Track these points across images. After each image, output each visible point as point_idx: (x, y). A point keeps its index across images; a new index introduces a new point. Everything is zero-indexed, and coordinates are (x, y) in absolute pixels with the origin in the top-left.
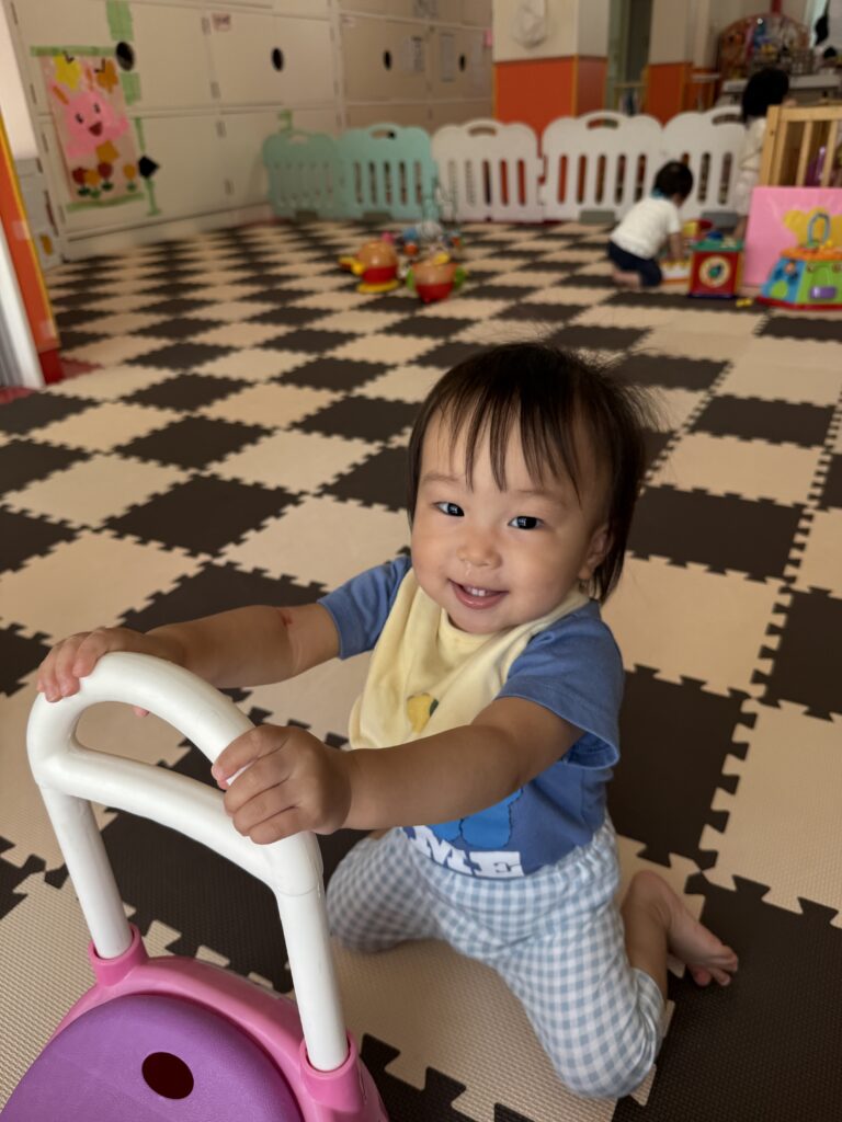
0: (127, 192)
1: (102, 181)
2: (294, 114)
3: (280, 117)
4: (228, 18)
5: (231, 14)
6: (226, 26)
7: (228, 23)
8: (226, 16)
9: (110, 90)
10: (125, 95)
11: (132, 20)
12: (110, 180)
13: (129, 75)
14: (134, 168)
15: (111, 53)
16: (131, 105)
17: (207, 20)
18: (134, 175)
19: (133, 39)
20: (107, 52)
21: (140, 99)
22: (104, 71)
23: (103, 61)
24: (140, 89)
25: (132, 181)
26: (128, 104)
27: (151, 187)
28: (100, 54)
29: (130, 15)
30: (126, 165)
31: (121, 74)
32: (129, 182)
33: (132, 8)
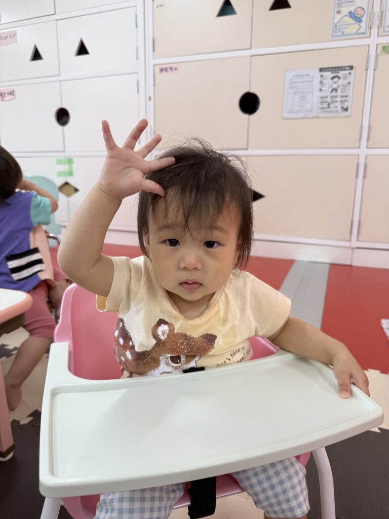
2: (75, 159)
3: (59, 162)
4: (13, 91)
5: (15, 88)
6: (10, 97)
7: (13, 94)
8: (11, 90)
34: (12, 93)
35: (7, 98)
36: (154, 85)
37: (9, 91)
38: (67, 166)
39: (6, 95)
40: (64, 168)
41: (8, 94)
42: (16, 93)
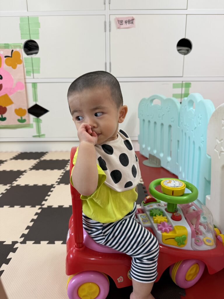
0: (18, 123)
3: (176, 86)
4: (133, 20)
5: (134, 16)
6: (128, 25)
7: (132, 23)
8: (130, 19)
9: (14, 67)
10: (27, 69)
11: (40, 28)
12: (4, 116)
13: (32, 58)
14: (25, 110)
15: (20, 47)
16: (30, 76)
17: (110, 22)
18: (24, 114)
19: (38, 38)
20: (16, 46)
21: (38, 72)
22: (11, 57)
23: (12, 51)
24: (39, 67)
25: (21, 118)
26: (27, 75)
27: (38, 122)
28: (10, 47)
29: (38, 24)
30: (18, 108)
31: (25, 58)
32: (19, 118)
33: (41, 19)
35: (124, 25)
37: (127, 20)
39: (124, 22)
40: (180, 91)
41: (126, 22)
42: (135, 22)
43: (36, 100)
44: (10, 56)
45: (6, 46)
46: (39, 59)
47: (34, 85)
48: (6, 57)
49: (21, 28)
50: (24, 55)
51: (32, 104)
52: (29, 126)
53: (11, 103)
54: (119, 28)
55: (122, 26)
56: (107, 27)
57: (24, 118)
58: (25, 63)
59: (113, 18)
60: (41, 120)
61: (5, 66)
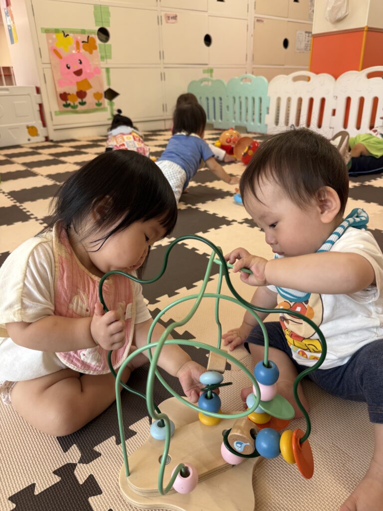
0: (96, 107)
1: (80, 100)
2: (215, 70)
3: (204, 72)
4: (176, 16)
5: (178, 14)
6: (173, 21)
7: (176, 19)
8: (175, 16)
9: (91, 53)
10: (101, 55)
11: (110, 16)
12: (84, 100)
13: (105, 45)
14: (101, 94)
15: (94, 33)
16: (104, 61)
17: (161, 17)
18: (101, 98)
19: (109, 26)
20: (91, 32)
21: (110, 58)
22: (88, 42)
23: (88, 37)
24: (111, 53)
25: (99, 102)
26: (102, 60)
27: (111, 105)
28: (86, 33)
29: (109, 13)
30: (96, 92)
31: (99, 44)
32: (97, 101)
33: (111, 9)
34: (175, 17)
35: (171, 21)
36: (254, 28)
37: (172, 16)
38: (209, 74)
39: (170, 18)
40: (207, 76)
41: (172, 18)
42: (178, 18)
43: (109, 83)
44: (86, 41)
45: (83, 32)
46: (110, 46)
47: (108, 70)
48: (83, 42)
49: (96, 16)
50: (98, 42)
51: (106, 88)
52: (104, 109)
53: (90, 87)
54: (167, 22)
55: (169, 21)
56: (159, 21)
57: (101, 101)
58: (100, 48)
59: (163, 14)
60: (114, 103)
61: (82, 51)
